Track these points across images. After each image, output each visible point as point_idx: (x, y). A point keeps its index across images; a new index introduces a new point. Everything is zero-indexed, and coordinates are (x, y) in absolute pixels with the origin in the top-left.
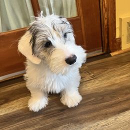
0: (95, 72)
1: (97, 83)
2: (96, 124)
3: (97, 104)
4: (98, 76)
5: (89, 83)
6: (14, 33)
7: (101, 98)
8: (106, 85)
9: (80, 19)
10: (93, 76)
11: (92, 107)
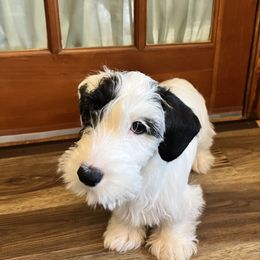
0: (229, 153)
1: (235, 175)
2: (238, 247)
3: (238, 212)
4: (234, 161)
5: (219, 171)
6: (91, 53)
7: (244, 203)
8: (252, 181)
9: (213, 49)
10: (226, 161)
11: (228, 217)
